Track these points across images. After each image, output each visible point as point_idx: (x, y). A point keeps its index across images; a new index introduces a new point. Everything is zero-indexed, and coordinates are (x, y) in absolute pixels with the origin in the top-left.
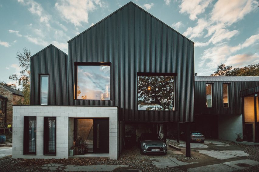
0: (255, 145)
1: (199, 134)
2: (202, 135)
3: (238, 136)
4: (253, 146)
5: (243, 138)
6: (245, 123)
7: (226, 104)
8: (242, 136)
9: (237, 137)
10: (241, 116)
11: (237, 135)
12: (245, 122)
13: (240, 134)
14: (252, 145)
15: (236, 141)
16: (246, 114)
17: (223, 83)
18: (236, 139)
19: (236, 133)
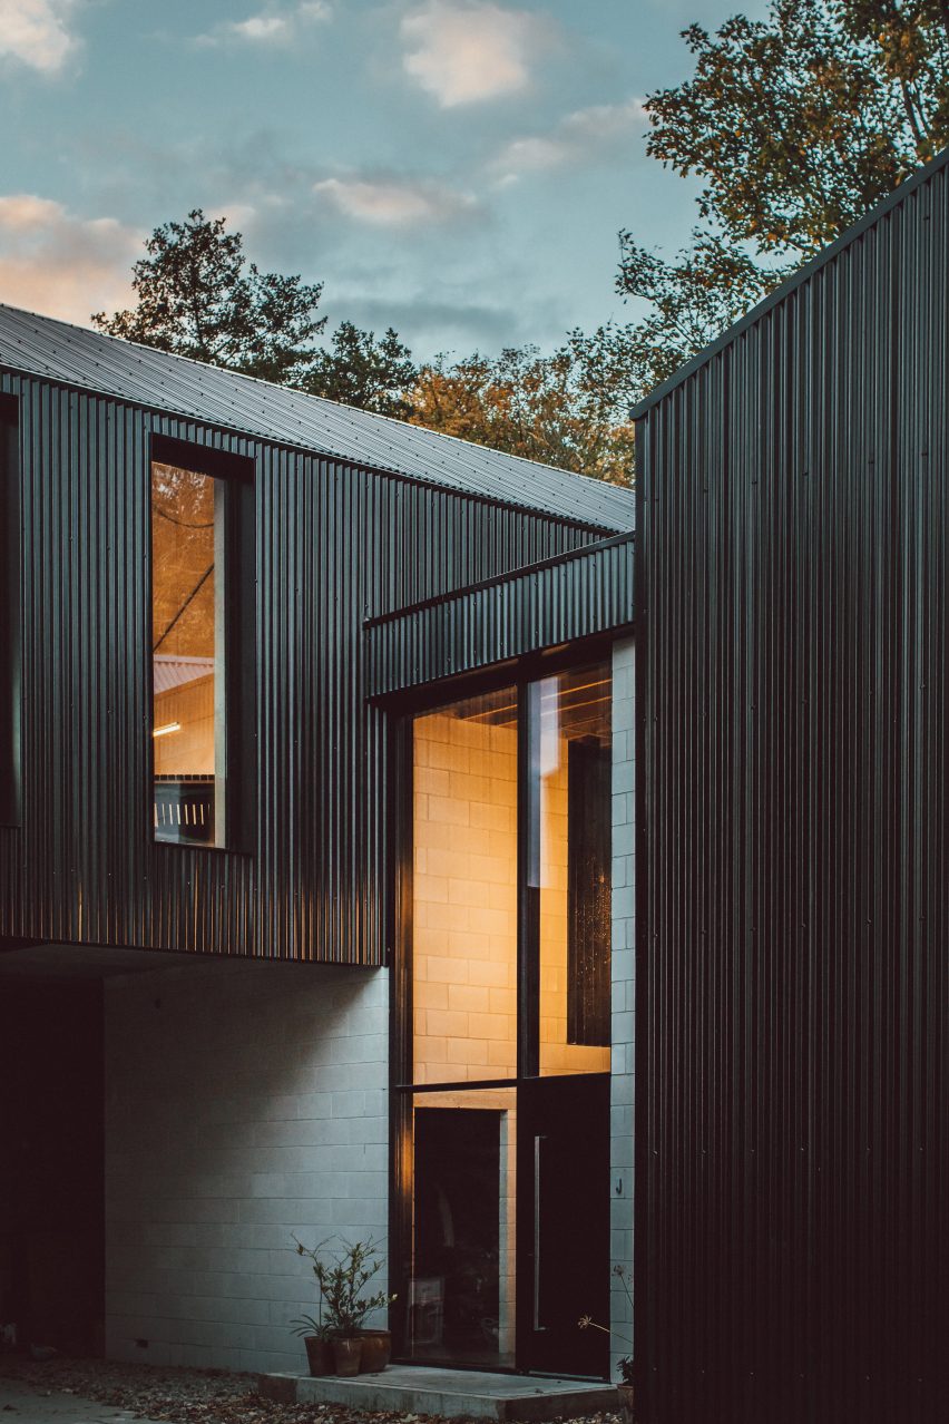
3: (337, 1287)
5: (398, 1311)
6: (422, 1100)
7: (196, 791)
9: (316, 1310)
10: (377, 994)
11: (319, 1271)
12: (420, 1079)
13: (356, 1255)
15: (303, 1375)
17: (153, 436)
18: (309, 1342)
19: (310, 1246)
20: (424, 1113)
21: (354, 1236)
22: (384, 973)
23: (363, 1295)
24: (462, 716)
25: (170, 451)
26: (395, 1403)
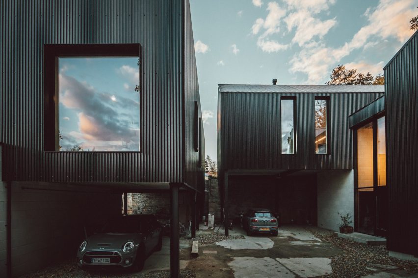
0: (369, 243)
1: (269, 215)
2: (273, 219)
3: (345, 219)
4: (364, 244)
5: (355, 224)
6: (361, 190)
8: (352, 219)
9: (341, 223)
10: (352, 174)
11: (341, 217)
12: (359, 186)
13: (348, 215)
14: (364, 242)
15: (338, 233)
16: (360, 169)
17: (315, 97)
18: (340, 228)
19: (340, 213)
20: (360, 192)
21: (348, 211)
22: (353, 170)
23: (349, 221)
24: (366, 128)
25: (317, 98)
26: (351, 239)
